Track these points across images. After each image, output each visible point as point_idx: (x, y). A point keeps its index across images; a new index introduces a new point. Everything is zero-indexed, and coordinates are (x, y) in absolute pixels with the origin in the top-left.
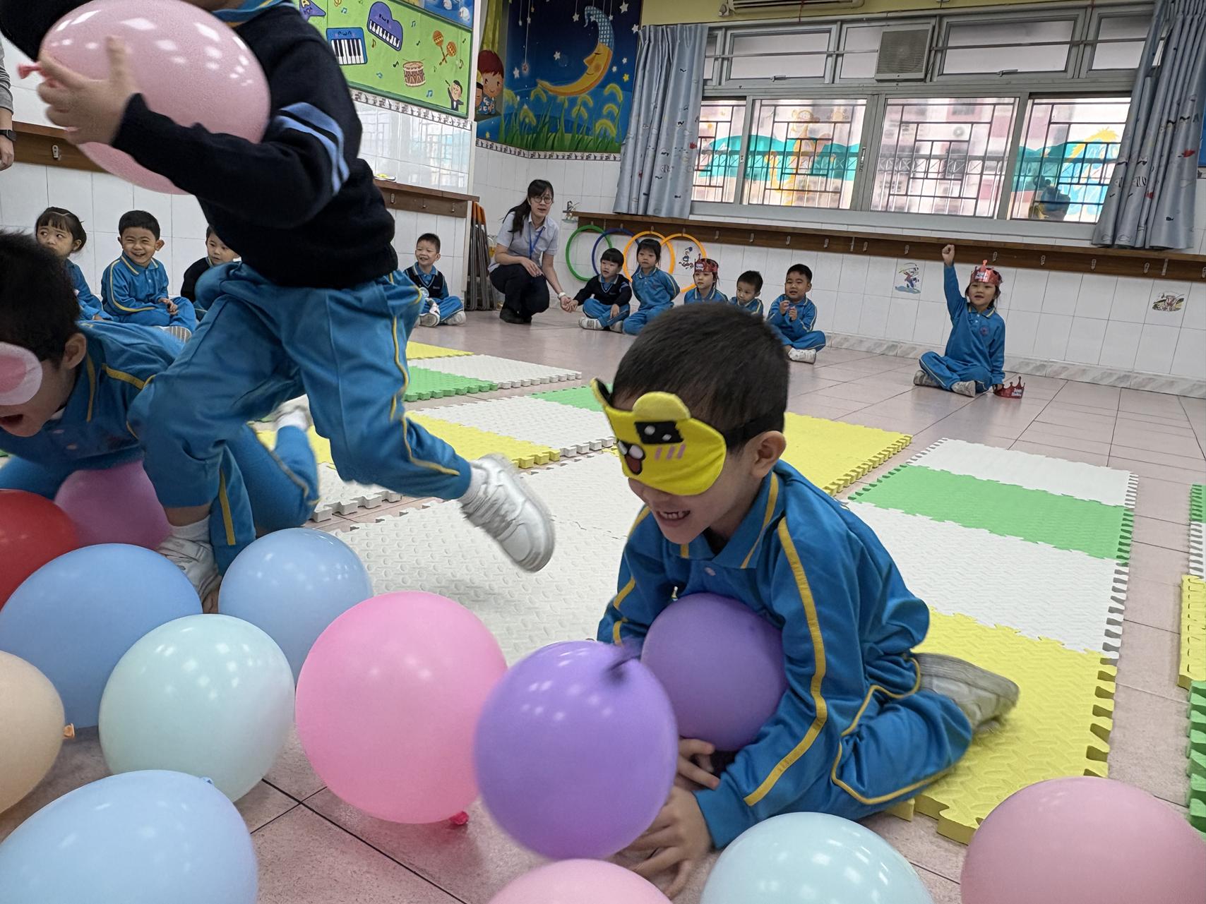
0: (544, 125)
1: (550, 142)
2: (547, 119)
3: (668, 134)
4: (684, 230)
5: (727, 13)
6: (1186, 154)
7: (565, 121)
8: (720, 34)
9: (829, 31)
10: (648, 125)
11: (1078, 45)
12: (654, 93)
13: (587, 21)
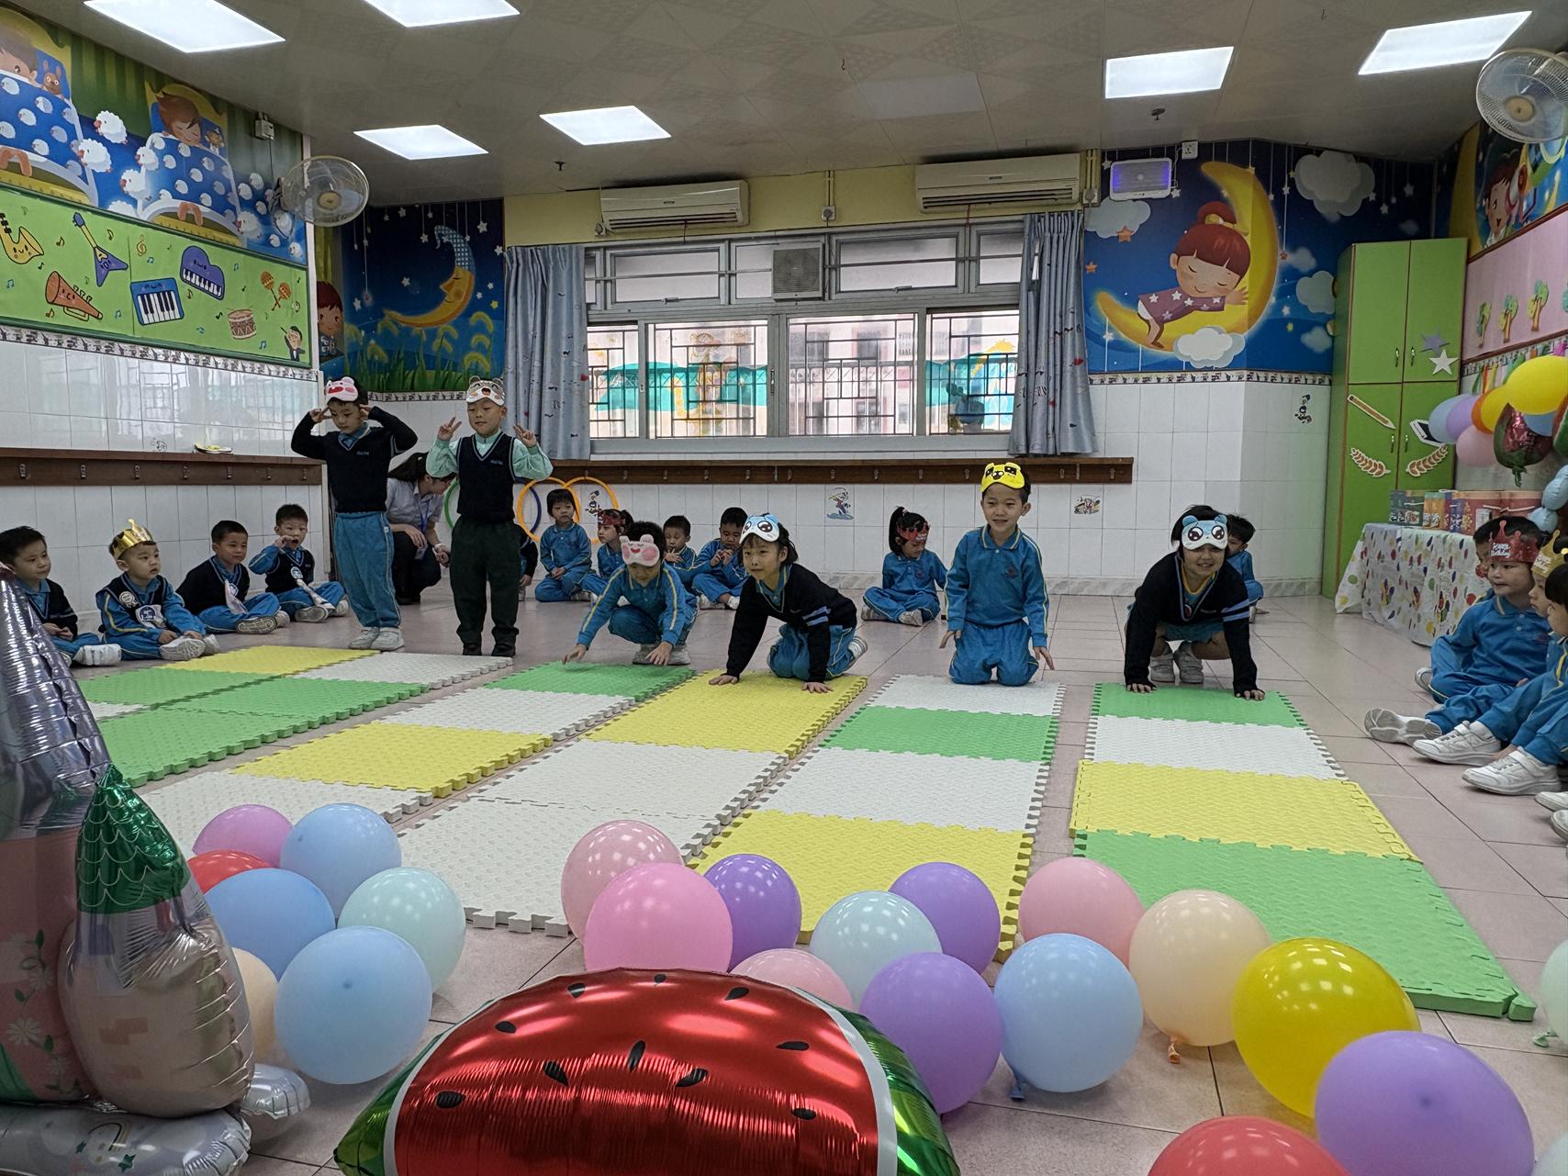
0: (399, 361)
1: (409, 381)
2: (402, 355)
3: (553, 366)
4: (587, 472)
5: (603, 233)
6: (1077, 362)
7: (425, 356)
8: (598, 254)
9: (718, 250)
10: (529, 356)
11: (964, 261)
12: (531, 320)
13: (439, 242)
